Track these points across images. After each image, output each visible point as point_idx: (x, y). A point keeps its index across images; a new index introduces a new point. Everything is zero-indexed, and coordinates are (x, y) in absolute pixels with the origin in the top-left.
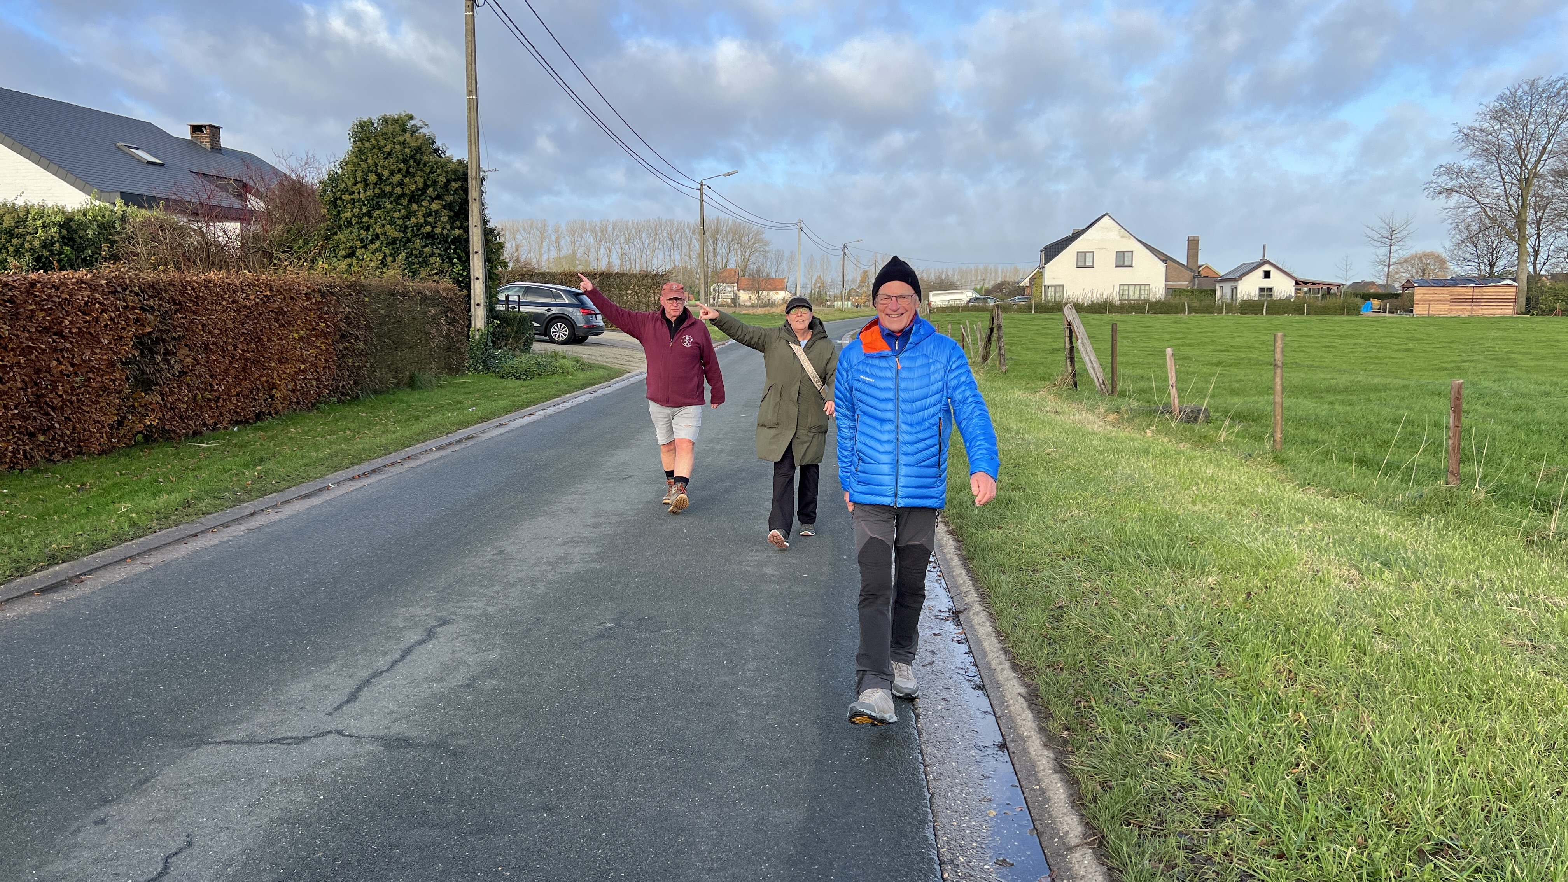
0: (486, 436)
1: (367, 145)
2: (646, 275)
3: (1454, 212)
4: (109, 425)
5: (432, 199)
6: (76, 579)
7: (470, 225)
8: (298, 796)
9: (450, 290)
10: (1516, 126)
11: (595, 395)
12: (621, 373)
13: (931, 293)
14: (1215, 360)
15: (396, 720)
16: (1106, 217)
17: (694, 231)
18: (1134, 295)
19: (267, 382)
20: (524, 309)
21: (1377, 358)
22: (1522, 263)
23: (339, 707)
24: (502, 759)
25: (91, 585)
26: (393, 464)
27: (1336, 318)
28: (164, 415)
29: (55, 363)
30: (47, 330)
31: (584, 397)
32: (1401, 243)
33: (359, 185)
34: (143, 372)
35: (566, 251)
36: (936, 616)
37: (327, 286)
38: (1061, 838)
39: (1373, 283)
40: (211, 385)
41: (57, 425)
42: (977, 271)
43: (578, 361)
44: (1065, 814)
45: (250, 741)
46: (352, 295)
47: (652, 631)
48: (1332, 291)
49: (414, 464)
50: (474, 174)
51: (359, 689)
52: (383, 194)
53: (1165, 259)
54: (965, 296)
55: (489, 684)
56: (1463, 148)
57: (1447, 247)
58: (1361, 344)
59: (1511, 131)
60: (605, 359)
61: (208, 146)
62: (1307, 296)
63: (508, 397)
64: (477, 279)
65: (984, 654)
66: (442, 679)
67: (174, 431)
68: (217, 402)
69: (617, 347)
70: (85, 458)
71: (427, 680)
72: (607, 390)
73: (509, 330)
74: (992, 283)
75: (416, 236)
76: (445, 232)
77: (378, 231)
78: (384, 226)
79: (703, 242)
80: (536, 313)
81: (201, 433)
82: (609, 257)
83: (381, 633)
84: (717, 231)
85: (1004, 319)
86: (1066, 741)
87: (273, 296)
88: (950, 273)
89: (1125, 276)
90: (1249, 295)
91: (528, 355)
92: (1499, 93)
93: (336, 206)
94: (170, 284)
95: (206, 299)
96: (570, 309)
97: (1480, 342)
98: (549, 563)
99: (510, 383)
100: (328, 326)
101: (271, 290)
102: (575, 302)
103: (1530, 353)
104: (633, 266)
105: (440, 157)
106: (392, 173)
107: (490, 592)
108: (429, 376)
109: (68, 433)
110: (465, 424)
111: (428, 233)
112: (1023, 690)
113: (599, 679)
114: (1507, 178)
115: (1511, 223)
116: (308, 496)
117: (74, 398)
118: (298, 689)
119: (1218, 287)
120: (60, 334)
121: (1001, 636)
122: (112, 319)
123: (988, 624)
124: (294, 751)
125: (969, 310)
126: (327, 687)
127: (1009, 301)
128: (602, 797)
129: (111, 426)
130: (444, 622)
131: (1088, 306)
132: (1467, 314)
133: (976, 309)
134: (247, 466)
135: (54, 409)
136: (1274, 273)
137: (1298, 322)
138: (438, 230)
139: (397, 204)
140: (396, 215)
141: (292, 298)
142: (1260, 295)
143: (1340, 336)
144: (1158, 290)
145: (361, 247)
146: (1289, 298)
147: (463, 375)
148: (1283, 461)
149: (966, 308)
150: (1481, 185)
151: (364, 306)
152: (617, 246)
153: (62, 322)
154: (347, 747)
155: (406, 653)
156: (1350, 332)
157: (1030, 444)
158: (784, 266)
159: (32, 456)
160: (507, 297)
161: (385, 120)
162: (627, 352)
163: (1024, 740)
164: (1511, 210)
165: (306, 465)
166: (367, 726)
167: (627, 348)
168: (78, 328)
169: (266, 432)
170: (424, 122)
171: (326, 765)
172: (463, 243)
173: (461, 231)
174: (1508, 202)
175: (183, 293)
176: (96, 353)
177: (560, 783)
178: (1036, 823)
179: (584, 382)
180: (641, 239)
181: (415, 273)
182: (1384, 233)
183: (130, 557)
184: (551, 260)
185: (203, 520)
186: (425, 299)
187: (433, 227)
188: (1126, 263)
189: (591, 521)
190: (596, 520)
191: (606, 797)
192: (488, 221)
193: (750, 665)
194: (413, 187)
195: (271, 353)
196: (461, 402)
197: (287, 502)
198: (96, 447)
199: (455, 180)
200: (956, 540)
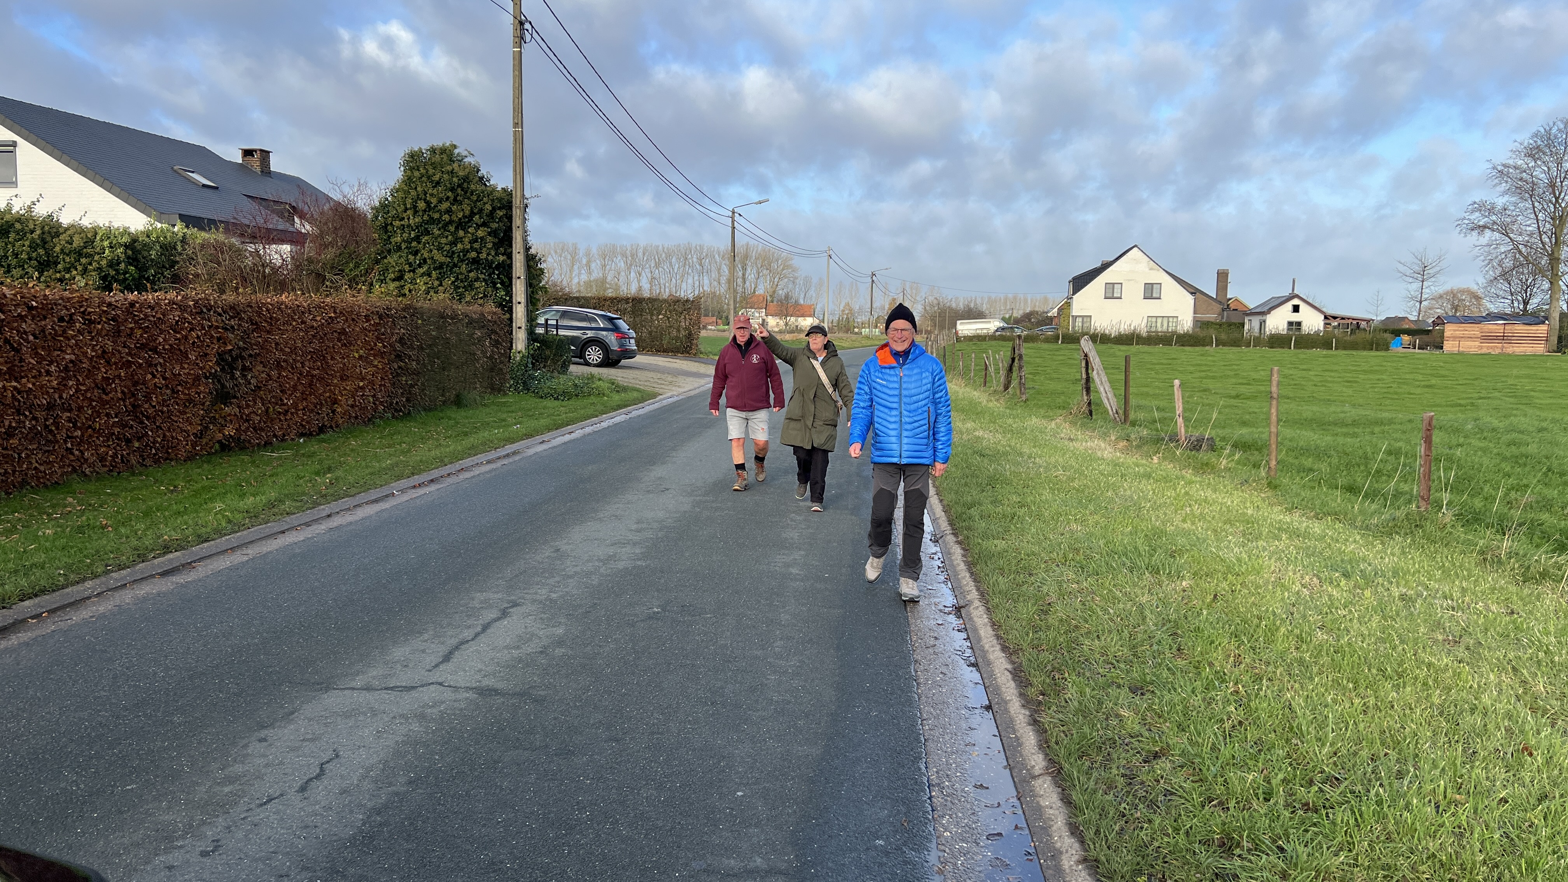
0: (531, 452)
1: (417, 174)
2: (677, 301)
3: (1486, 249)
4: (193, 434)
5: (478, 226)
6: (188, 566)
7: (514, 252)
8: (415, 727)
9: (495, 313)
10: (1550, 164)
11: (630, 415)
12: (654, 395)
13: (959, 322)
14: (1233, 393)
15: (485, 676)
16: (1135, 249)
17: (723, 256)
18: (1161, 327)
19: (330, 397)
20: (562, 332)
21: (1396, 393)
22: (1554, 301)
23: (437, 666)
24: (576, 706)
25: (202, 571)
26: (449, 475)
27: (1365, 353)
28: (240, 426)
29: (149, 376)
30: (143, 347)
31: (619, 417)
32: (1433, 279)
33: (408, 212)
34: (223, 386)
35: (597, 274)
36: (941, 611)
37: (384, 309)
38: (1028, 770)
39: (1404, 319)
40: (281, 400)
41: (150, 433)
42: (1006, 299)
43: (613, 384)
44: (1033, 754)
45: (368, 688)
46: (406, 317)
47: (693, 616)
48: (1362, 326)
49: (467, 475)
50: (518, 202)
51: (451, 653)
52: (432, 221)
53: (1194, 291)
54: (992, 325)
55: (559, 651)
56: (1495, 186)
57: (1480, 283)
58: (1384, 380)
59: (1546, 169)
60: (638, 382)
61: (258, 170)
62: (1336, 331)
63: (548, 416)
64: (519, 303)
65: (979, 639)
66: (518, 647)
67: (249, 442)
68: (285, 415)
69: (648, 370)
70: (173, 463)
71: (507, 647)
72: (641, 412)
73: (548, 352)
74: (1021, 312)
75: (462, 261)
76: (490, 258)
77: (426, 255)
78: (431, 251)
79: (732, 268)
80: (573, 337)
81: (271, 443)
82: (639, 281)
83: (462, 612)
84: (746, 257)
85: (1026, 350)
86: (1040, 703)
87: (336, 318)
88: (979, 301)
89: (1153, 308)
90: (1277, 328)
91: (565, 377)
92: (1534, 130)
93: (386, 232)
94: (248, 306)
95: (279, 320)
96: (604, 333)
97: (1503, 379)
98: (599, 560)
99: (550, 403)
100: (384, 347)
101: (335, 312)
102: (610, 327)
103: (1551, 391)
104: (662, 290)
105: (485, 185)
106: (440, 201)
107: (551, 581)
108: (474, 395)
109: (159, 440)
110: (511, 440)
111: (473, 259)
112: (1009, 667)
113: (651, 650)
114: (1541, 216)
115: (1544, 261)
116: (376, 501)
117: (165, 409)
118: (399, 652)
119: (1246, 321)
120: (155, 350)
121: (995, 625)
122: (198, 337)
123: (985, 616)
124: (406, 696)
125: (995, 339)
126: (423, 651)
127: (1036, 331)
128: (658, 733)
129: (195, 435)
130: (515, 605)
131: (1115, 337)
132: (1497, 351)
133: (1003, 338)
134: (317, 473)
135: (148, 418)
136: (1303, 307)
137: (1325, 356)
138: (483, 256)
139: (445, 230)
140: (443, 240)
141: (353, 320)
142: (1288, 329)
143: (1364, 371)
144: (1186, 322)
145: (410, 271)
146: (1317, 333)
147: (505, 394)
148: (1276, 487)
149: (993, 337)
150: (1513, 223)
151: (417, 328)
152: (647, 270)
153: (156, 339)
154: (448, 695)
155: (485, 628)
156: (1375, 368)
157: (1040, 466)
158: (812, 292)
159: (128, 461)
160: (547, 320)
161: (433, 150)
162: (659, 375)
163: (1006, 702)
164: (1545, 249)
165: (372, 474)
166: (461, 680)
167: (658, 372)
168: (171, 345)
169: (329, 443)
170: (469, 152)
171: (432, 707)
172: (506, 269)
173: (505, 257)
174: (1541, 240)
175: (259, 314)
176: (184, 368)
177: (624, 723)
178: (1010, 760)
179: (619, 403)
180: (671, 263)
181: (461, 297)
182: (1417, 268)
183: (231, 549)
184: (582, 283)
185: (288, 519)
186: (471, 322)
187: (479, 253)
188: (1154, 295)
189: (634, 527)
190: (640, 526)
191: (662, 734)
192: (530, 248)
193: (778, 643)
194: (460, 215)
195: (334, 370)
196: (504, 420)
197: (359, 506)
198: (182, 454)
199: (500, 208)
200: (963, 549)
